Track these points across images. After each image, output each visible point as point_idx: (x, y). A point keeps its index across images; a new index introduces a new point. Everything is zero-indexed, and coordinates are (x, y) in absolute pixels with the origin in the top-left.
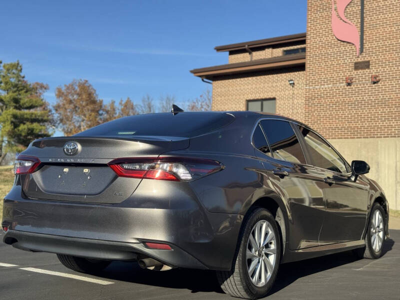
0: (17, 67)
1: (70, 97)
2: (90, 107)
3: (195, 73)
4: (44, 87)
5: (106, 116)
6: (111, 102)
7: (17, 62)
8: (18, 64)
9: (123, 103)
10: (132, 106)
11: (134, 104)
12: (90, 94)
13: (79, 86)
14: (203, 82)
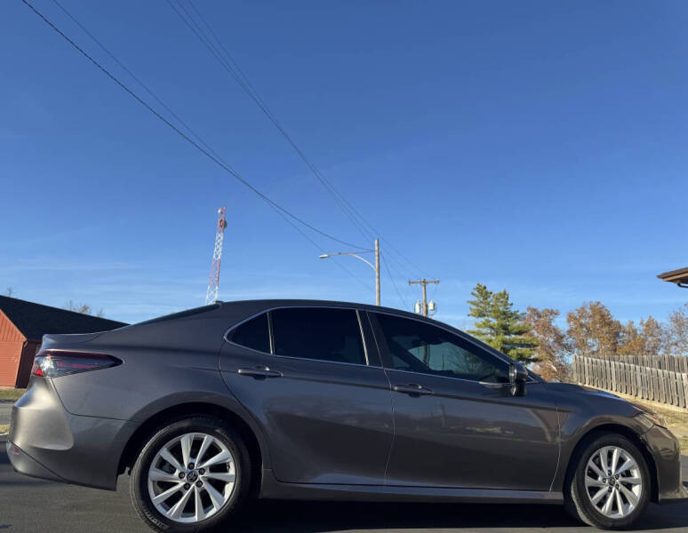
0: (504, 295)
1: (583, 321)
2: (605, 329)
3: (664, 278)
4: (554, 313)
5: (626, 337)
6: (628, 323)
7: (502, 292)
8: (505, 293)
9: (645, 322)
10: (657, 324)
11: (659, 322)
12: (603, 316)
13: (591, 308)
14: (680, 288)
